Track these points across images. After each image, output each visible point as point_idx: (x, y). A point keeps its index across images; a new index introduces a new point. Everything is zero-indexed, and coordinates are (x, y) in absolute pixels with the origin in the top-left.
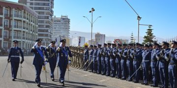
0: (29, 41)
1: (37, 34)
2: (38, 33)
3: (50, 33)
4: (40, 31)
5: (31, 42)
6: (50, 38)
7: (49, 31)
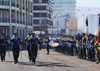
0: (21, 25)
1: (32, 14)
2: (34, 12)
3: (49, 11)
4: (36, 8)
5: (24, 26)
6: (49, 19)
7: (48, 8)
